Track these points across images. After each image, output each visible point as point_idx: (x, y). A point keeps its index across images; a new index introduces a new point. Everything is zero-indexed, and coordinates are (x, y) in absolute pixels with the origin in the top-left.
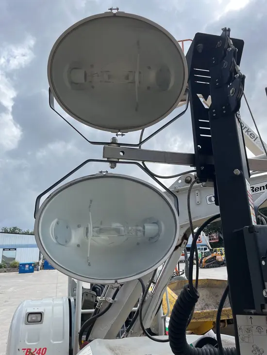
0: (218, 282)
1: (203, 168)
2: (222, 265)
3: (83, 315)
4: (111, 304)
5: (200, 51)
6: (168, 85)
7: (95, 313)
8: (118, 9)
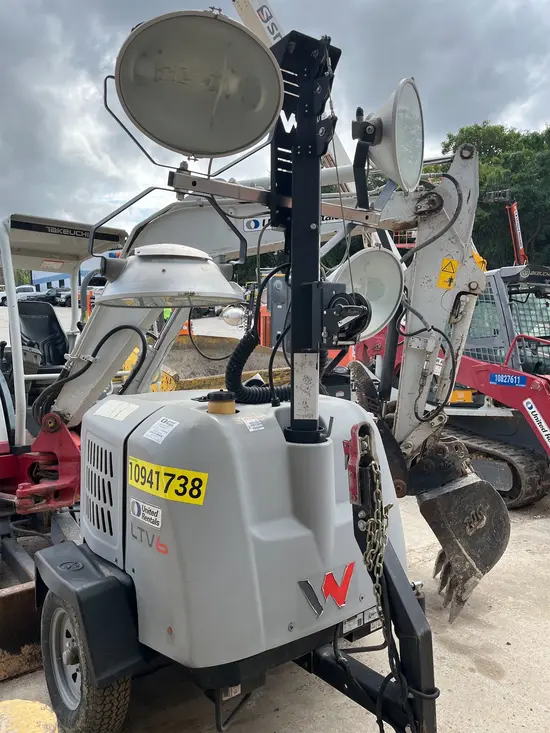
0: (215, 341)
1: (277, 212)
2: (205, 314)
3: (27, 382)
4: (90, 363)
5: (291, 51)
6: (254, 106)
7: (61, 377)
8: (220, 10)
